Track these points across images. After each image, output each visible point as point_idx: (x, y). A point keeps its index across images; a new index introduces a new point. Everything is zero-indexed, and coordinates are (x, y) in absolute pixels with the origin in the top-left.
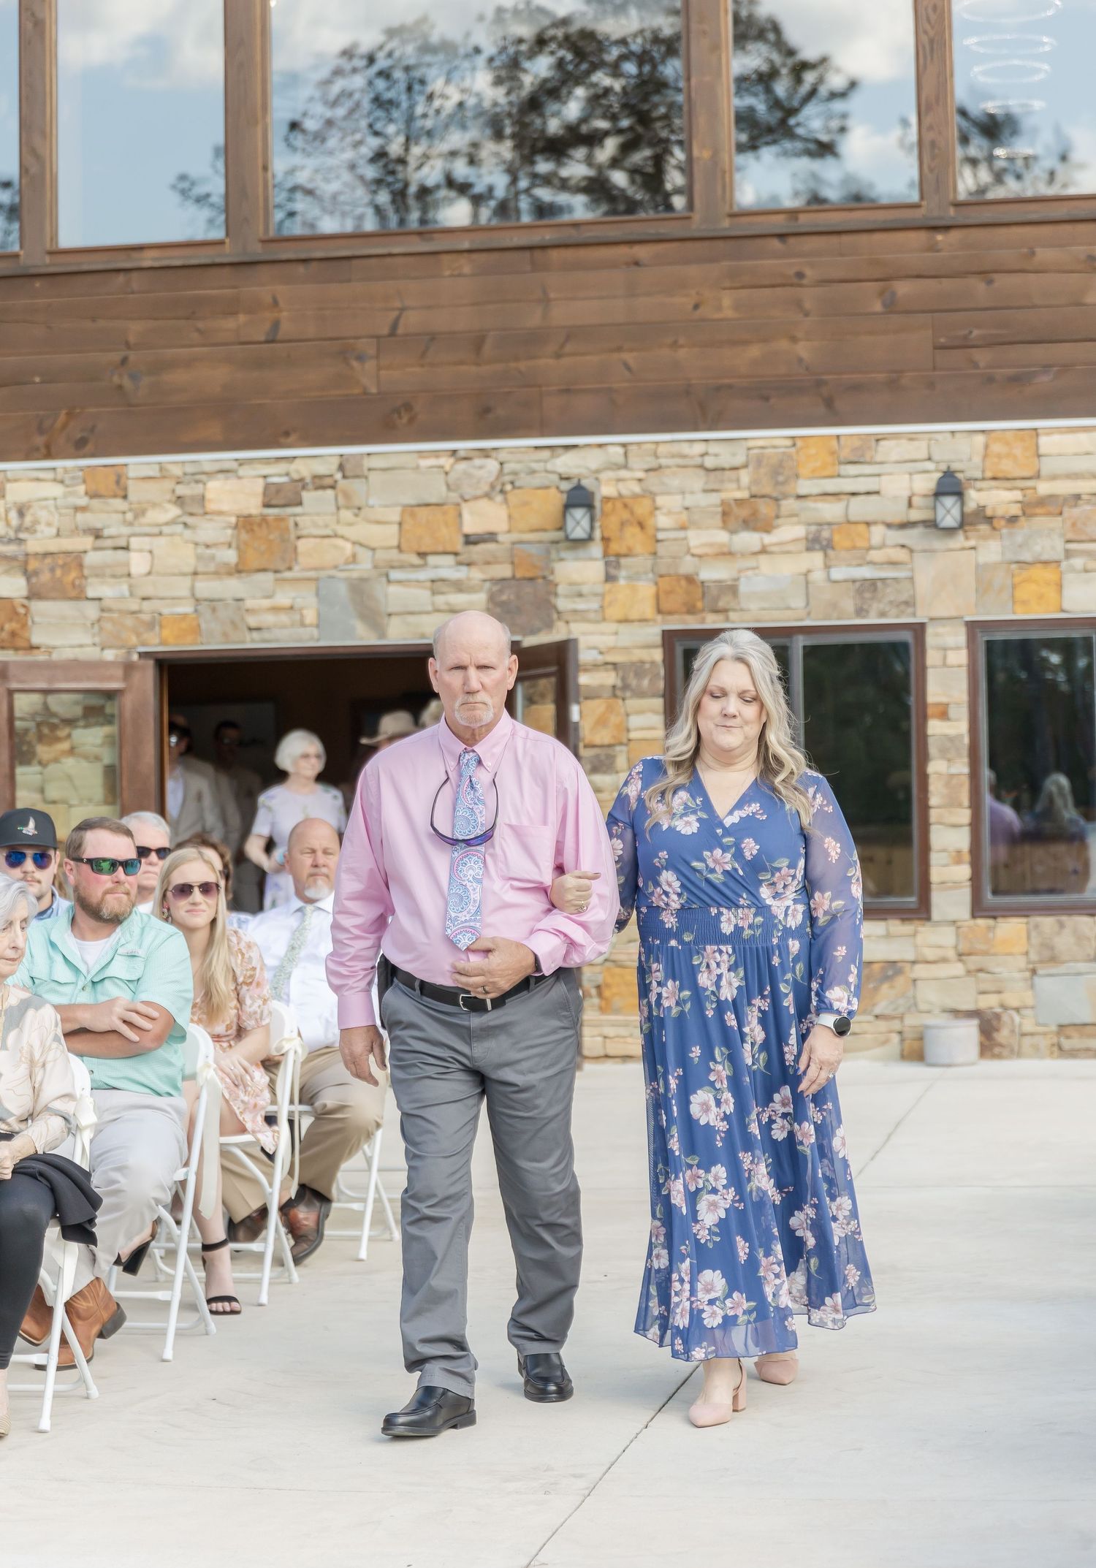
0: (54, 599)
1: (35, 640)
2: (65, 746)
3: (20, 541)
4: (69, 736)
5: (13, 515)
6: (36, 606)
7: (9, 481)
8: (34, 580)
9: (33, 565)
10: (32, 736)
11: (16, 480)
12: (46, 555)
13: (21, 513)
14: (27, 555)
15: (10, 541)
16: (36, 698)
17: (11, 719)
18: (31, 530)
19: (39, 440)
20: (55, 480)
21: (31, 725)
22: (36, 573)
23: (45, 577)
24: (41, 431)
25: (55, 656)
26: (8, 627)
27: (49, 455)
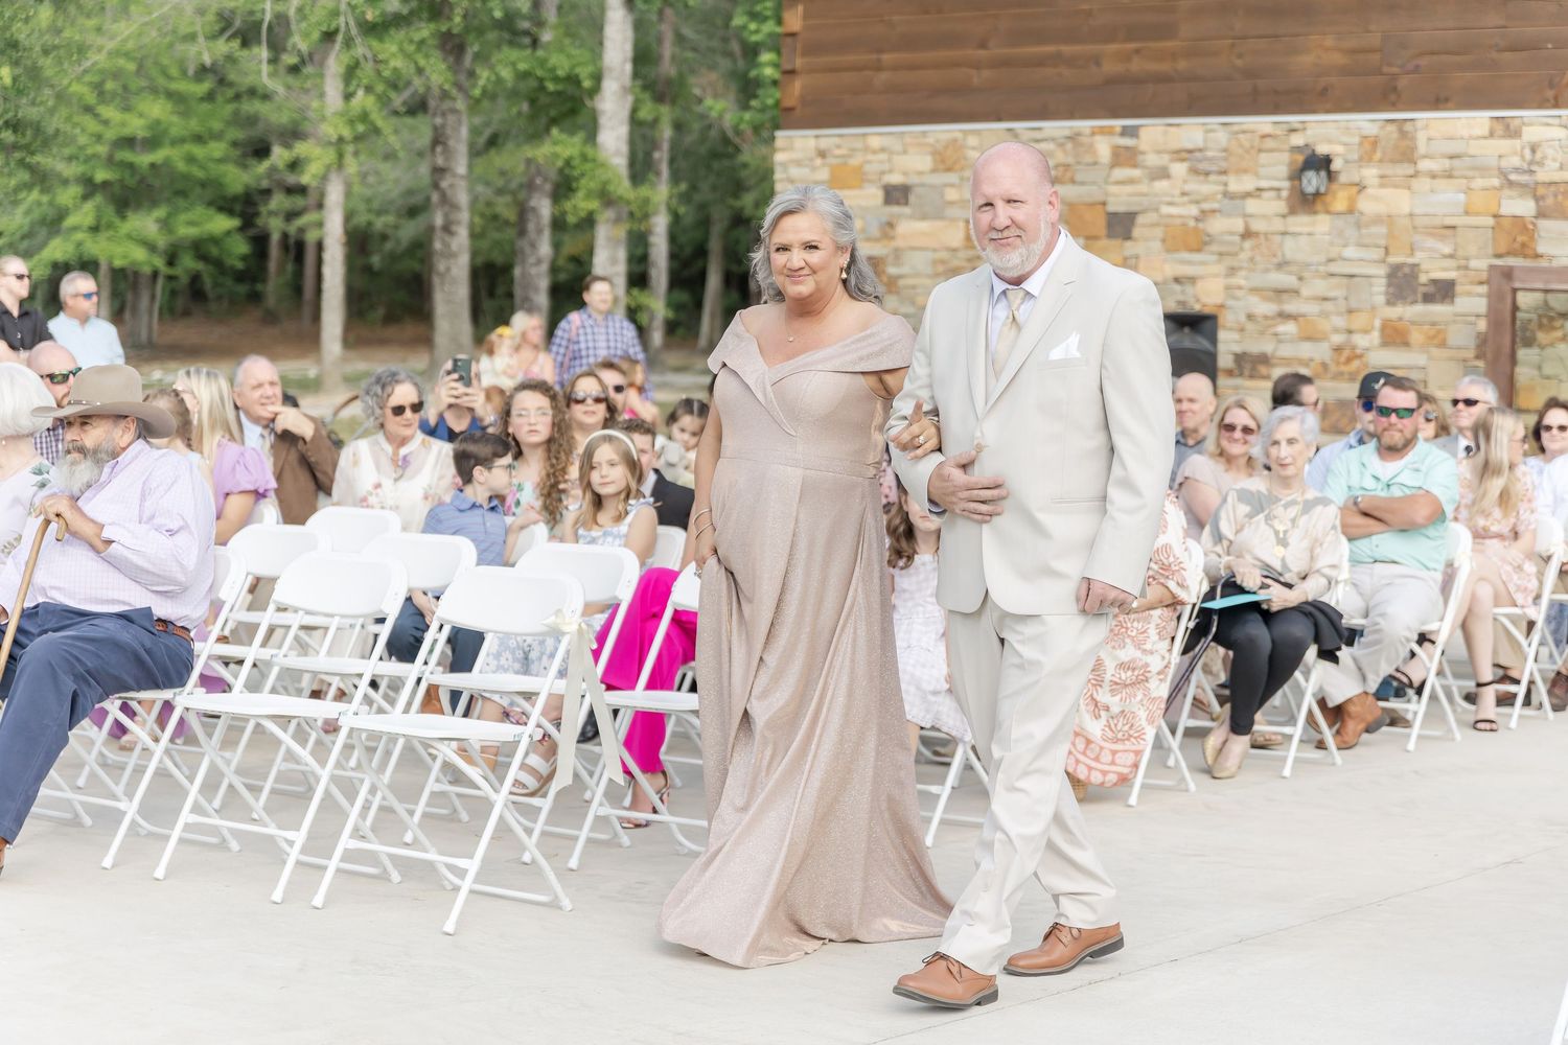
0: (1556, 218)
1: (1541, 249)
2: (1559, 334)
3: (1532, 172)
4: (1562, 326)
5: (1527, 153)
6: (1543, 224)
7: (1524, 124)
8: (1541, 203)
9: (1541, 191)
10: (1533, 326)
11: (1530, 125)
12: (1550, 184)
13: (1533, 151)
14: (1537, 183)
15: (1525, 172)
16: (1539, 296)
17: (1515, 308)
18: (1541, 164)
19: (1550, 94)
20: (1561, 126)
21: (1534, 316)
22: (1543, 198)
23: (1550, 201)
24: (1551, 86)
25: (1555, 263)
26: (1520, 239)
27: (1556, 106)
